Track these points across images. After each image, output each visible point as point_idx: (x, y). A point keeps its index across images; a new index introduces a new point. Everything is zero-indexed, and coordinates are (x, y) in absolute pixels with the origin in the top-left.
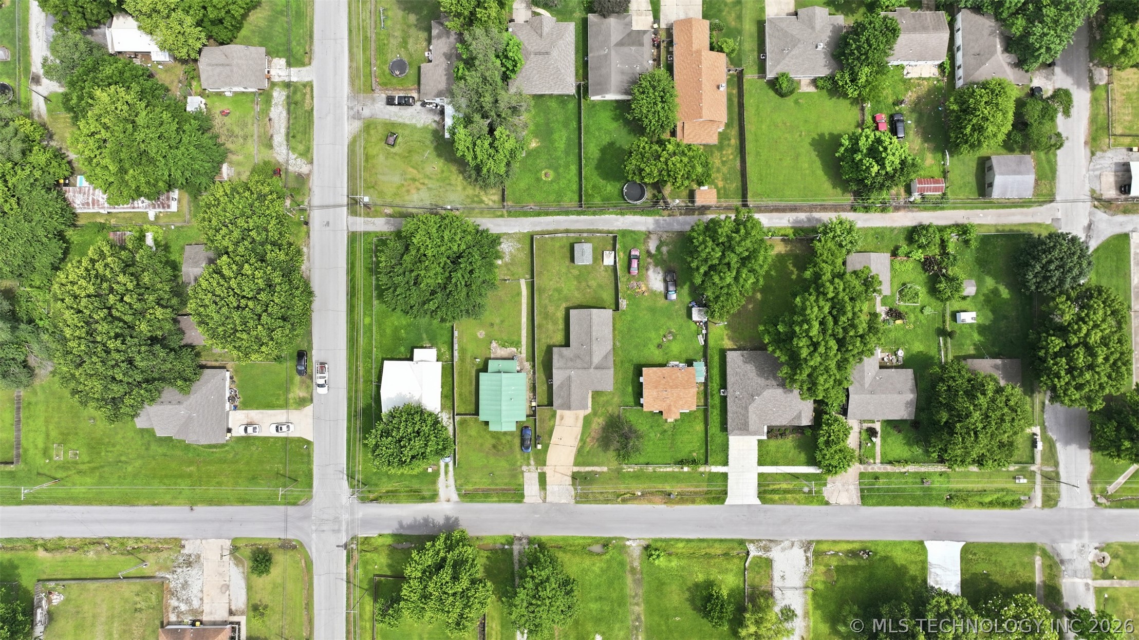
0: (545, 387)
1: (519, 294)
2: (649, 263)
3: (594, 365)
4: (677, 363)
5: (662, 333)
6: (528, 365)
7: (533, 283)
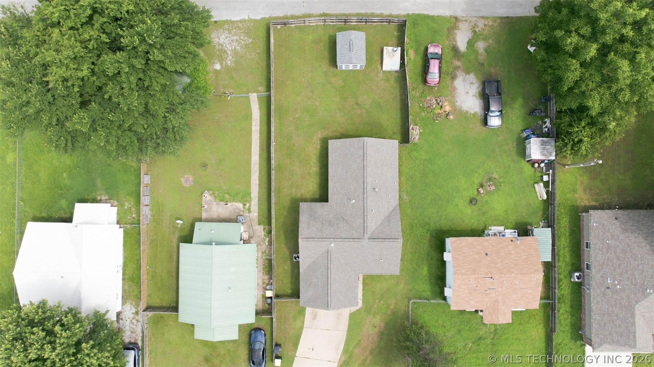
0: (287, 267)
1: (248, 117)
2: (457, 68)
3: (369, 233)
4: (502, 228)
5: (477, 181)
6: (260, 230)
7: (269, 98)
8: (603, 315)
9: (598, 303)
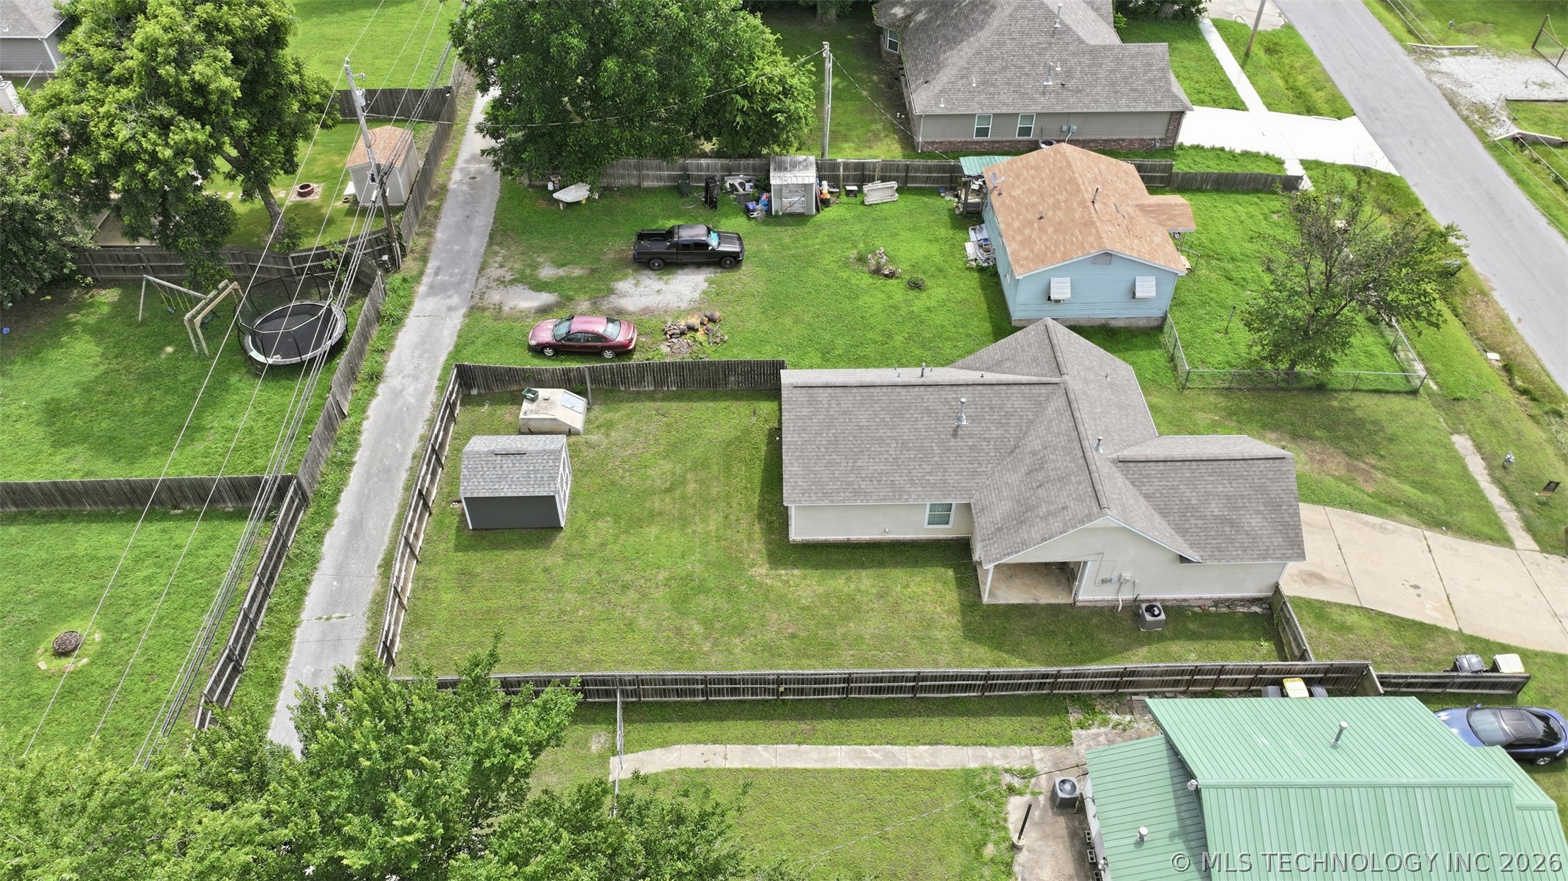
4: (969, 245)
5: (867, 279)
8: (1116, 92)
9: (1096, 101)
